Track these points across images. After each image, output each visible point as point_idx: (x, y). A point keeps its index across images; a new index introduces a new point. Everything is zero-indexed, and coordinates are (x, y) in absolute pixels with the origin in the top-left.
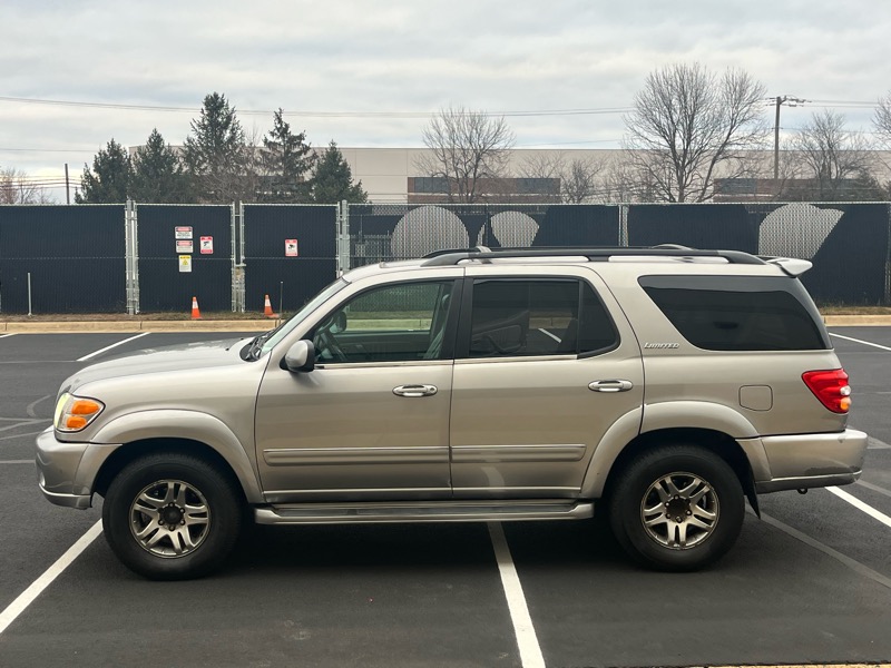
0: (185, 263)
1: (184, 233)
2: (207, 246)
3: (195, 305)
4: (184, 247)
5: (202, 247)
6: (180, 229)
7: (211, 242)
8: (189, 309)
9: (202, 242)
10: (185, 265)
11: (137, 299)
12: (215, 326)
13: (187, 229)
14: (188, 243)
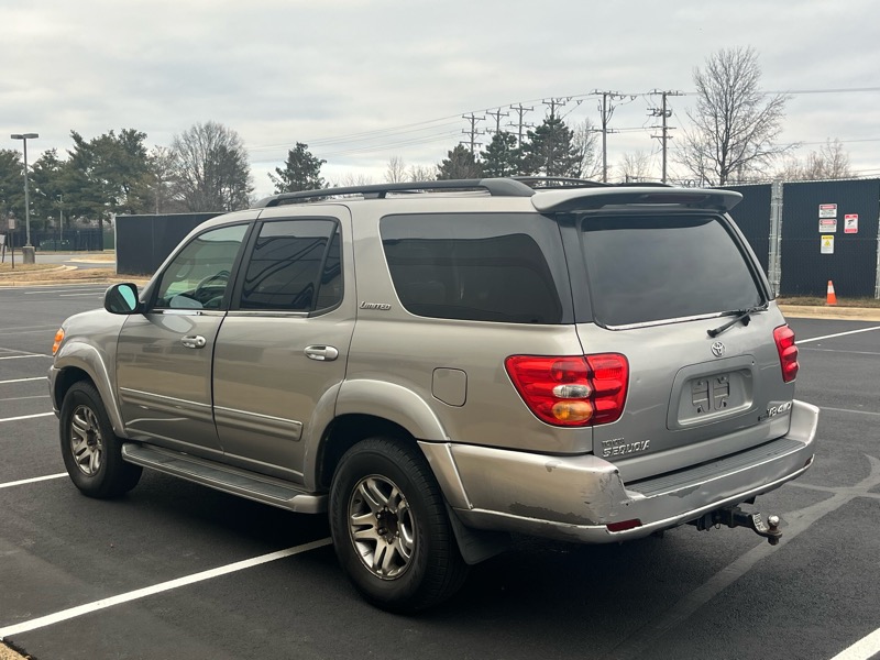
0: (828, 244)
1: (828, 212)
2: (851, 224)
3: (831, 290)
4: (827, 227)
5: (847, 226)
6: (825, 206)
7: (856, 220)
8: (824, 294)
9: (846, 221)
10: (827, 245)
11: (777, 282)
12: (847, 314)
13: (831, 206)
14: (831, 221)
